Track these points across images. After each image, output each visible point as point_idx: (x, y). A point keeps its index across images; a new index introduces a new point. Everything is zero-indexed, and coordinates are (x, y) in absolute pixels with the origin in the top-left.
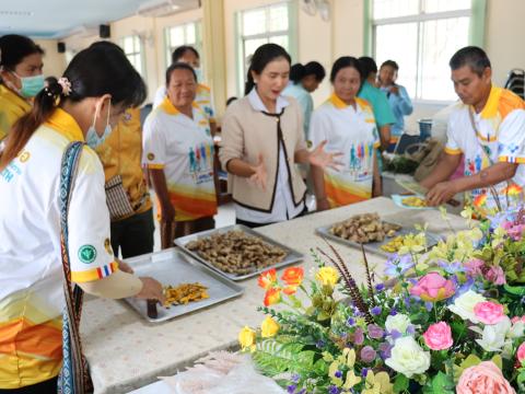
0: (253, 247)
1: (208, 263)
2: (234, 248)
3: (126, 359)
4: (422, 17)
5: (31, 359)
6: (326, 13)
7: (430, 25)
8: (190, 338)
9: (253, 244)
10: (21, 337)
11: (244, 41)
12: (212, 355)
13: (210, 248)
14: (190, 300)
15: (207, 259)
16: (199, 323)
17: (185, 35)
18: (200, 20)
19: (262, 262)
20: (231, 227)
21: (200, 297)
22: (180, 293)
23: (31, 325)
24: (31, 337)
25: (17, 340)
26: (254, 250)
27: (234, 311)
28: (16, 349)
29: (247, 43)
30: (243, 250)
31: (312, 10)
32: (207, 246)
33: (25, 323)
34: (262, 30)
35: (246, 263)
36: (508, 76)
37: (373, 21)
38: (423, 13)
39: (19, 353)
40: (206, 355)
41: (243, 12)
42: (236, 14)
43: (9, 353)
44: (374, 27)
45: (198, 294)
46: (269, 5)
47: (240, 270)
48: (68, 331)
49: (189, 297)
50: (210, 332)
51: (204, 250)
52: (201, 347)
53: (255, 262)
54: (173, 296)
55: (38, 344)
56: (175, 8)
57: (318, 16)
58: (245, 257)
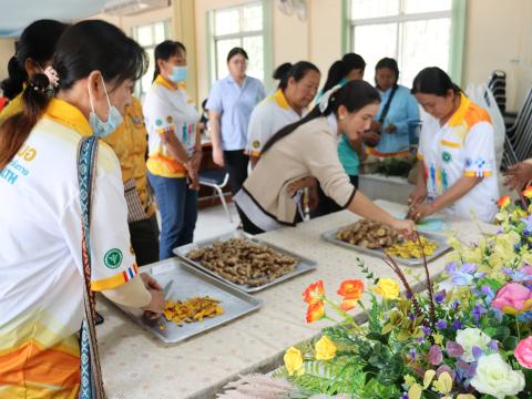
0: (262, 256)
1: (216, 274)
2: (241, 257)
3: (146, 387)
4: (402, 18)
5: (40, 389)
6: (302, 12)
7: (410, 25)
8: (214, 360)
9: (262, 252)
10: (30, 364)
11: (216, 41)
12: (244, 379)
13: (215, 258)
14: (205, 316)
15: (213, 270)
16: (219, 341)
17: (154, 34)
18: (169, 20)
19: (273, 271)
20: (232, 234)
21: (215, 312)
22: (192, 309)
23: (42, 348)
24: (40, 364)
25: (25, 368)
26: (264, 259)
27: (256, 326)
28: (24, 379)
29: (219, 43)
30: (252, 259)
31: (289, 10)
32: (211, 256)
33: (35, 346)
34: (236, 30)
35: (256, 274)
36: (491, 78)
37: (351, 21)
38: (403, 14)
39: (28, 382)
40: (236, 379)
41: (214, 11)
42: (208, 13)
43: (16, 384)
44: (352, 28)
45: (212, 309)
46: (242, 5)
47: (252, 281)
48: (89, 354)
49: (203, 313)
50: (234, 351)
51: (208, 260)
52: (228, 370)
53: (266, 272)
54: (184, 312)
55: (48, 372)
56: (143, 6)
57: (295, 16)
58: (255, 267)
